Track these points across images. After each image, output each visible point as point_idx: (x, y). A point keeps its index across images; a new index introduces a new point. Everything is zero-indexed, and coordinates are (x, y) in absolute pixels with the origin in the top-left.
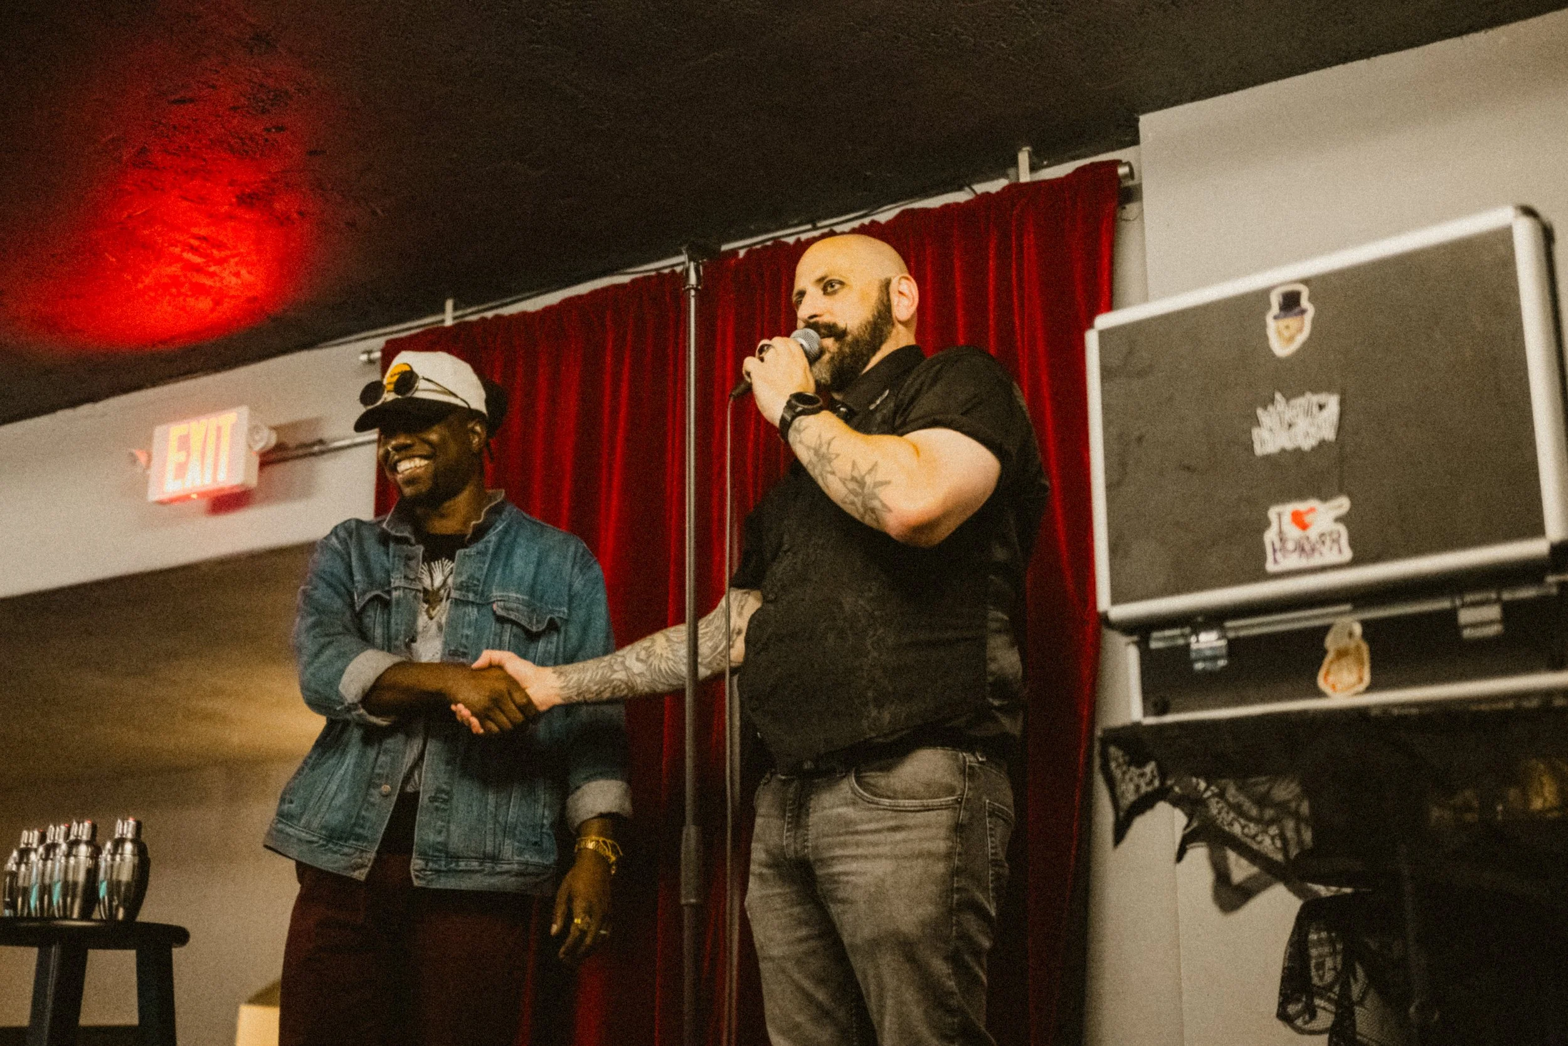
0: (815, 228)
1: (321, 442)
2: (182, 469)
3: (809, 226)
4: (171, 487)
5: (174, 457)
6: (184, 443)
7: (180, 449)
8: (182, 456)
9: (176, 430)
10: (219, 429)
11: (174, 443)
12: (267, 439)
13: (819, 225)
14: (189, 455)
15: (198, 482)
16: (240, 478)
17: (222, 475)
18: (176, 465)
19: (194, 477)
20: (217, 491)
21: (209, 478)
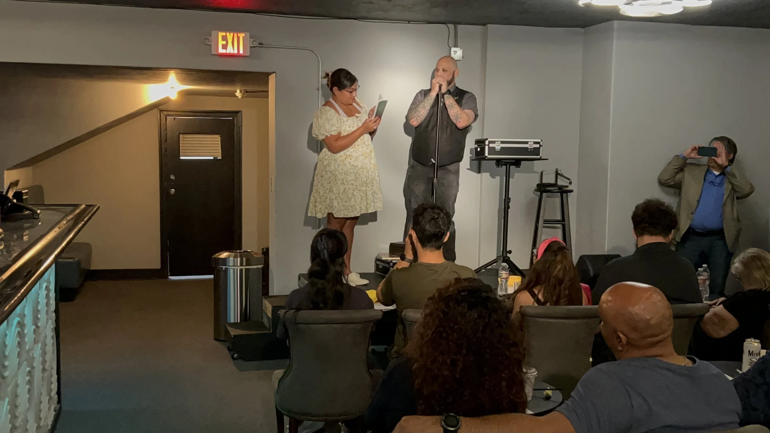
0: (409, 23)
2: (225, 47)
3: (408, 22)
4: (221, 51)
5: (221, 42)
6: (225, 38)
7: (223, 40)
8: (224, 43)
9: (221, 34)
10: (238, 38)
11: (220, 39)
12: (254, 43)
13: (410, 23)
14: (227, 42)
15: (232, 52)
16: (248, 54)
17: (241, 52)
18: (223, 45)
19: (230, 50)
20: (238, 55)
21: (236, 52)
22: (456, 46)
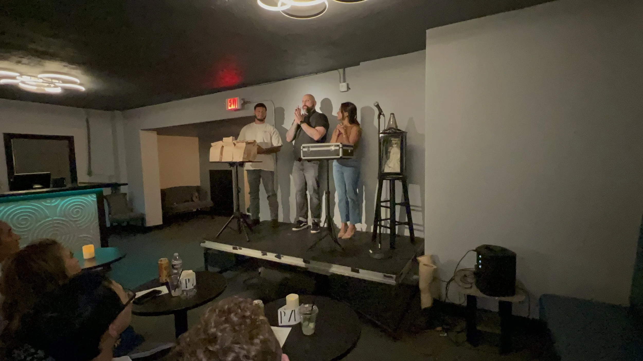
0: (317, 74)
1: (249, 102)
2: (230, 106)
4: (230, 108)
7: (230, 103)
8: (230, 104)
9: (229, 100)
10: (235, 100)
12: (242, 102)
14: (231, 104)
15: (233, 108)
16: (239, 108)
17: (236, 107)
18: (230, 105)
19: (233, 107)
20: (236, 109)
21: (234, 107)
22: (344, 81)
